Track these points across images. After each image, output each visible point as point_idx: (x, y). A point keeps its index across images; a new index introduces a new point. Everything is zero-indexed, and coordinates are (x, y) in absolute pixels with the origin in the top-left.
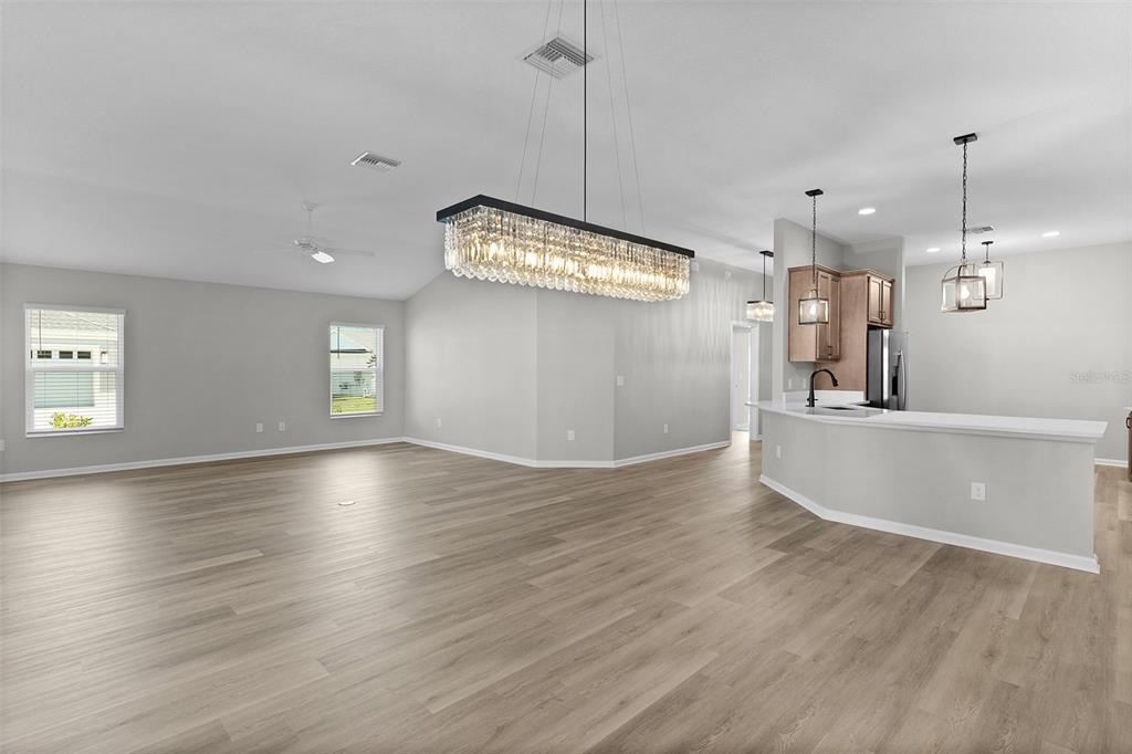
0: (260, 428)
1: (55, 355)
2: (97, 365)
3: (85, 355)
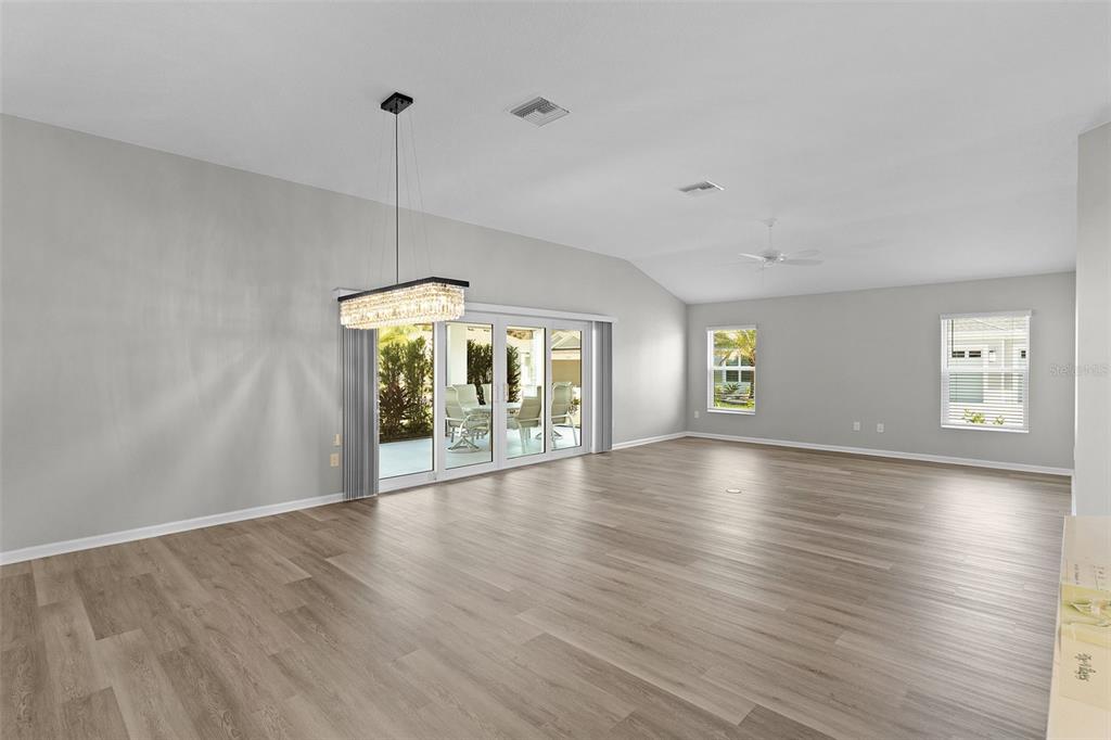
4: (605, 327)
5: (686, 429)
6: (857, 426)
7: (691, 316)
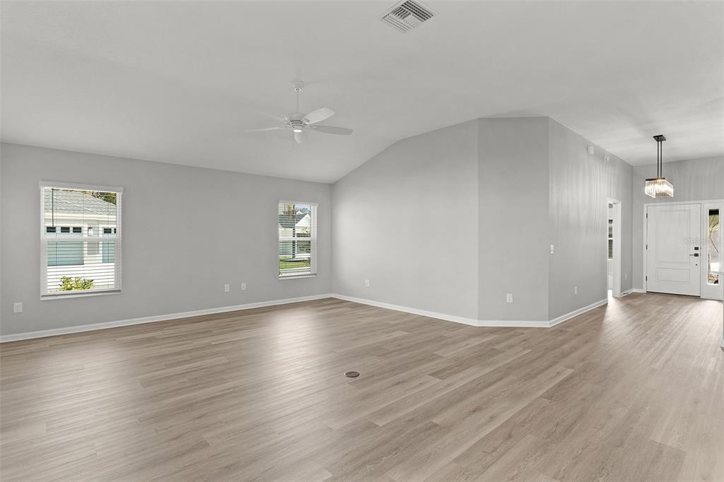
0: (227, 288)
1: (58, 230)
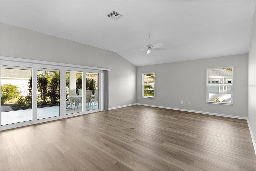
2: (220, 84)
3: (217, 82)
4: (106, 72)
5: (136, 102)
6: (182, 102)
7: (137, 70)
